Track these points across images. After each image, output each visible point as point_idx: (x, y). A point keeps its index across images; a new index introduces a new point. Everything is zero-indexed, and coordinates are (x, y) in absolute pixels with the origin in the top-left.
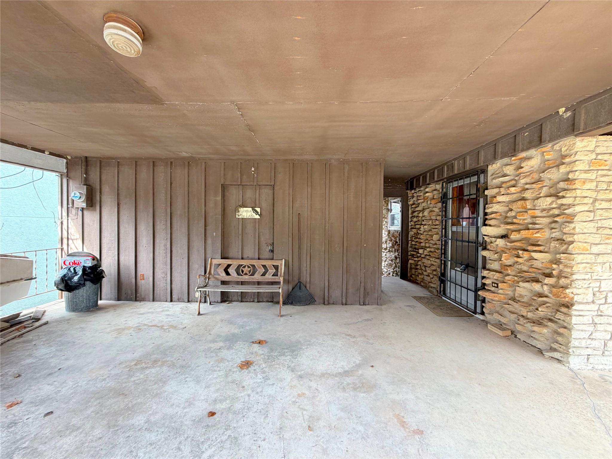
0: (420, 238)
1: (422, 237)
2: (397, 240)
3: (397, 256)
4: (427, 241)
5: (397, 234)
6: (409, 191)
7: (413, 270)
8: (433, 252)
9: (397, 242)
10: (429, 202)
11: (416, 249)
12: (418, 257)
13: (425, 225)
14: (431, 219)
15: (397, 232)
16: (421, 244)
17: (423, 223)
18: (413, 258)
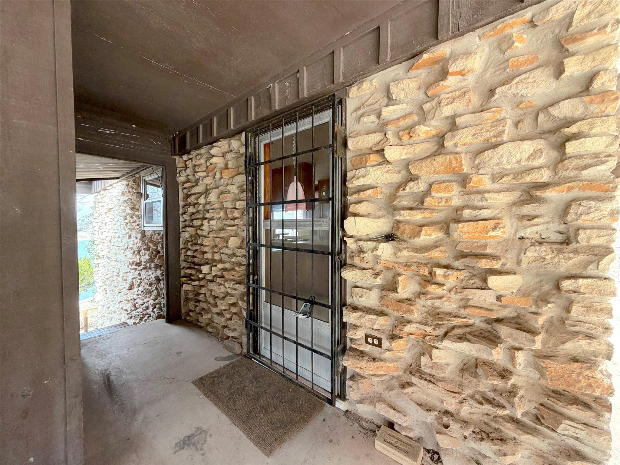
0: (203, 245)
1: (205, 242)
2: (159, 249)
3: (160, 276)
4: (216, 250)
5: (158, 238)
6: (177, 158)
7: (191, 305)
8: (230, 270)
9: (159, 252)
10: (218, 176)
11: (196, 265)
12: (199, 280)
13: (211, 219)
14: (222, 208)
15: (159, 234)
16: (205, 255)
17: (207, 215)
18: (189, 282)
